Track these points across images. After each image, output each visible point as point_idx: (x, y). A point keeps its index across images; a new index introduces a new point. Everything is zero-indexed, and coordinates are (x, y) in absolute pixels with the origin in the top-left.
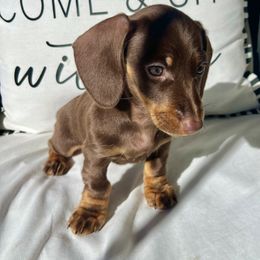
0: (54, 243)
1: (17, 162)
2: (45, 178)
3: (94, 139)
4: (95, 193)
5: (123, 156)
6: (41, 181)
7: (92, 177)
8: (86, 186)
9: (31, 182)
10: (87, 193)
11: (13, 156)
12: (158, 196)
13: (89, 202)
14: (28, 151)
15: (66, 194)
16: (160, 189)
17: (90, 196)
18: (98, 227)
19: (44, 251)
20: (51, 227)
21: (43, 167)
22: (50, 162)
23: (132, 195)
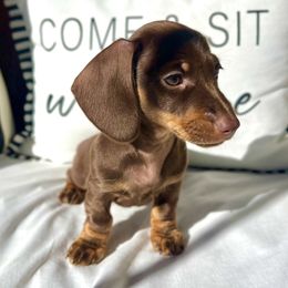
0: (50, 267)
1: (35, 186)
2: (59, 205)
3: (97, 173)
4: (96, 227)
5: (126, 194)
6: (53, 207)
7: (94, 210)
8: (88, 218)
9: (44, 206)
10: (88, 225)
11: (34, 180)
12: (164, 241)
13: (89, 235)
14: (49, 177)
15: (74, 224)
16: (167, 234)
17: (90, 229)
18: (97, 260)
19: (39, 272)
20: (51, 251)
21: (58, 194)
22: (66, 189)
23: (137, 236)
